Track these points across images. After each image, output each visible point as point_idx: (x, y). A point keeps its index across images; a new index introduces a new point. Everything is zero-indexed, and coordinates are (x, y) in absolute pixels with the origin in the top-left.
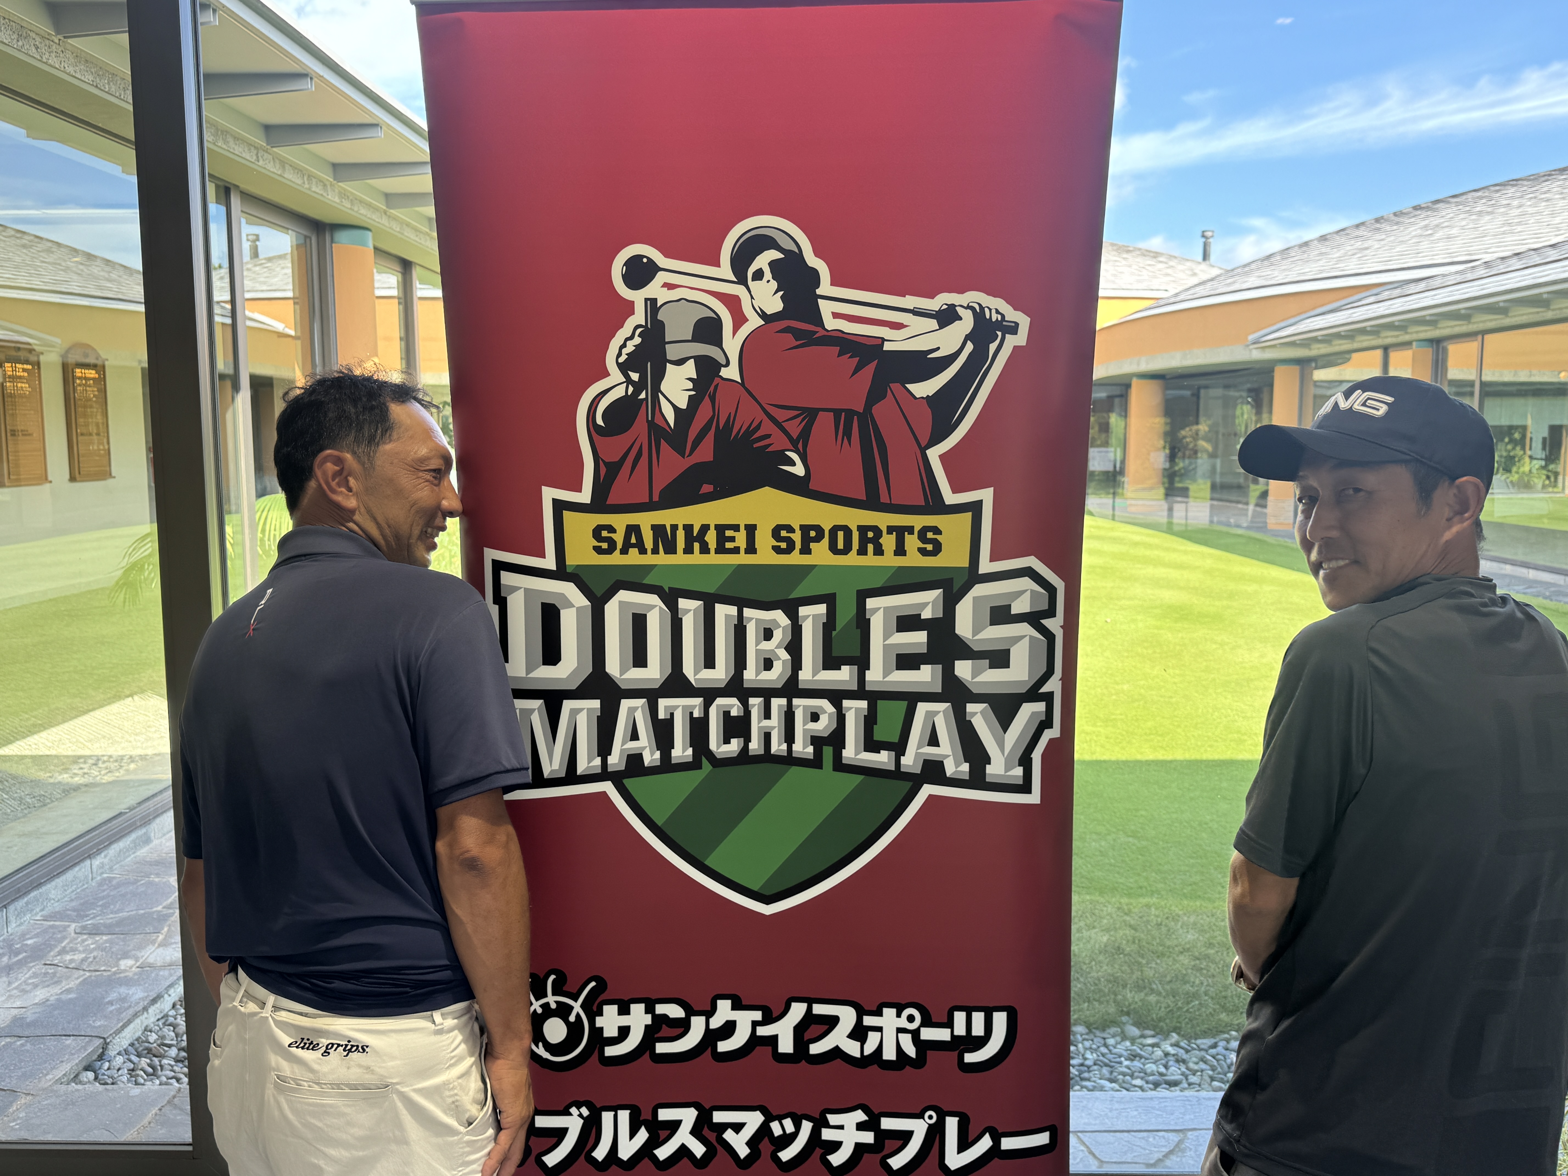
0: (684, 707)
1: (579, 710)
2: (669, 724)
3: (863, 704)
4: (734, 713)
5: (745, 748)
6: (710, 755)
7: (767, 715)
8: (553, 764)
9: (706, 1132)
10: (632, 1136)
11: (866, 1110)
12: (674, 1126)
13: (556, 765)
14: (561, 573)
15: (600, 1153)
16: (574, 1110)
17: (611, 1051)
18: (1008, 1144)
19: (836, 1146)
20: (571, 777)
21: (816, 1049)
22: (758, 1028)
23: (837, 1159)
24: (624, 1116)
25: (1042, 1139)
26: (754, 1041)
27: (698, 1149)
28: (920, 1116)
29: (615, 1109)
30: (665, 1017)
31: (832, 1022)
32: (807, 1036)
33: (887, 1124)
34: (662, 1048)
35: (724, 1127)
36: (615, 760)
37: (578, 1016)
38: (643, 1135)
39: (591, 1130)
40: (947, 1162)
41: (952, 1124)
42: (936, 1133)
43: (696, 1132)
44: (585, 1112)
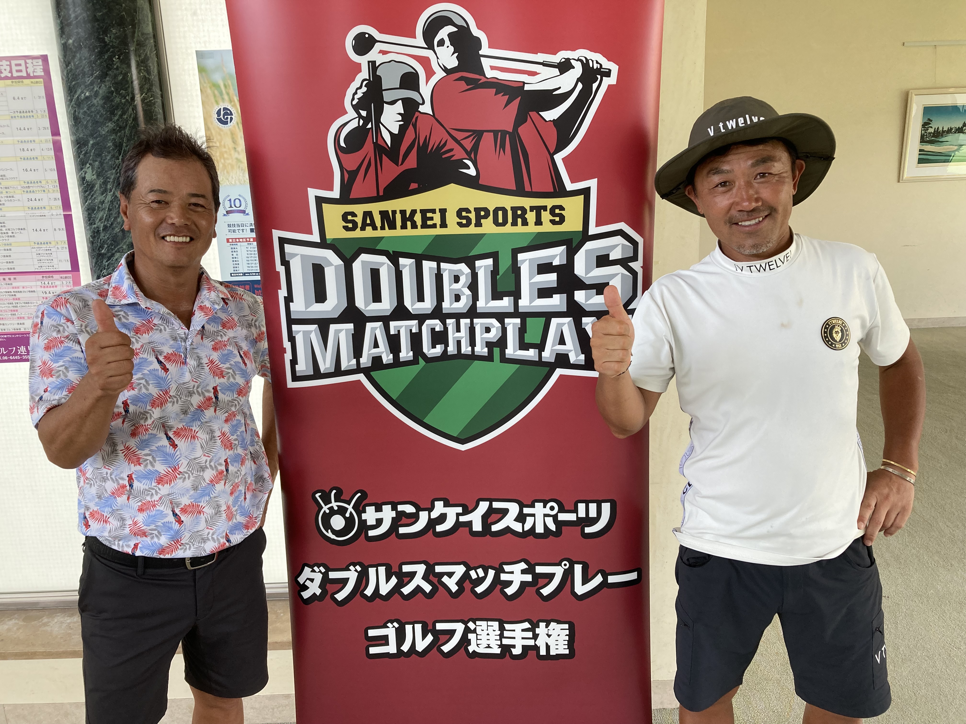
0: (406, 327)
1: (341, 330)
2: (397, 336)
3: (518, 321)
4: (437, 329)
5: (445, 351)
6: (424, 356)
7: (458, 330)
8: (326, 365)
9: (431, 577)
10: (387, 581)
11: (527, 562)
12: (412, 575)
13: (328, 365)
14: (323, 244)
15: (369, 592)
16: (351, 568)
17: (371, 533)
18: (612, 579)
19: (509, 583)
20: (338, 372)
21: (495, 528)
22: (460, 517)
23: (510, 591)
24: (382, 570)
25: (633, 576)
26: (458, 525)
27: (427, 588)
28: (559, 564)
29: (376, 566)
30: (403, 512)
31: (505, 512)
32: (490, 521)
33: (539, 569)
34: (402, 530)
35: (442, 574)
36: (365, 361)
37: (351, 513)
38: (394, 581)
39: (363, 578)
40: (576, 590)
41: (578, 569)
42: (569, 574)
43: (425, 578)
44: (358, 568)
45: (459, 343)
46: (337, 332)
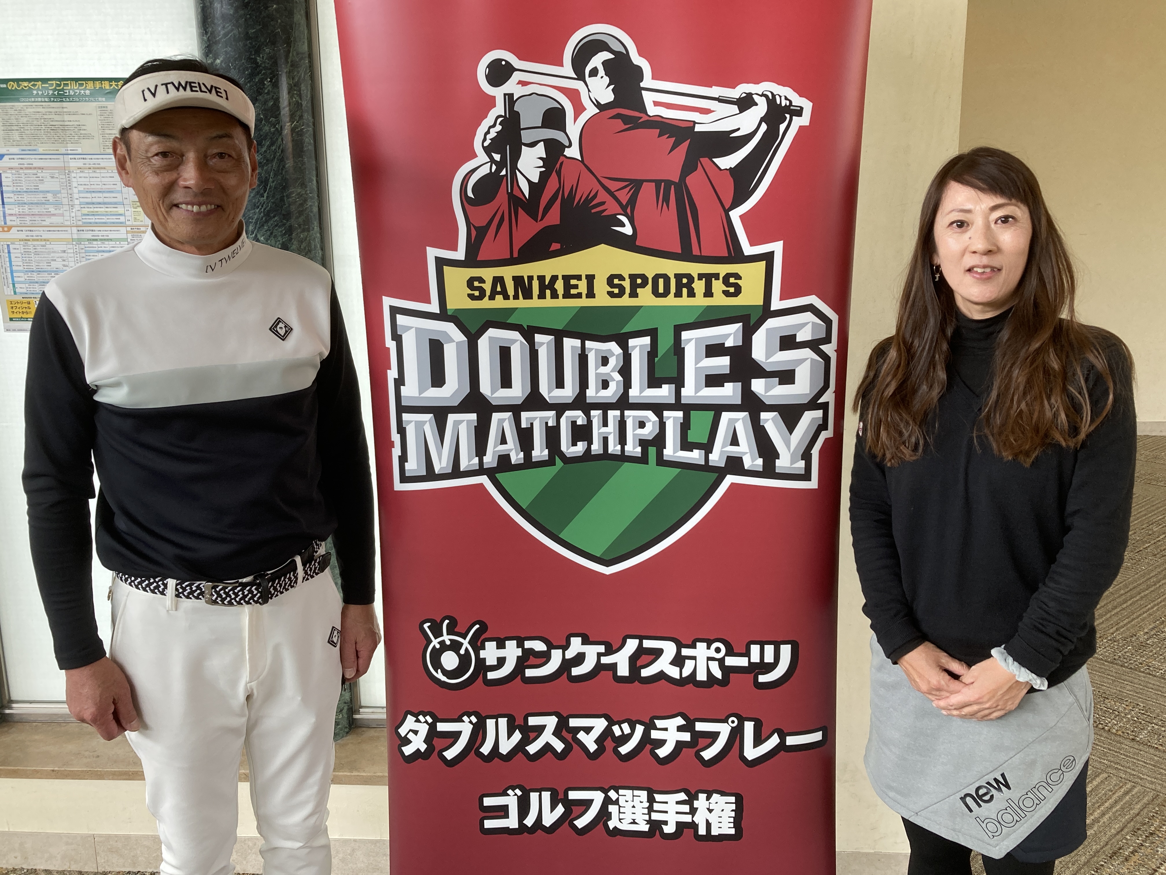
0: (541, 418)
1: (461, 422)
2: (530, 430)
3: (680, 414)
4: (579, 422)
5: (589, 449)
6: (562, 456)
7: (605, 424)
8: (442, 463)
9: (564, 733)
10: (509, 736)
11: (684, 717)
12: (540, 729)
13: (444, 464)
14: (443, 315)
15: (486, 749)
16: (465, 718)
17: (491, 675)
18: (791, 741)
19: (661, 743)
20: (456, 472)
21: (645, 673)
22: (602, 658)
23: (663, 752)
24: (503, 722)
25: (817, 736)
26: (599, 667)
27: (559, 746)
28: (725, 721)
29: (496, 717)
30: (531, 650)
31: (658, 653)
32: (639, 663)
33: (700, 726)
34: (530, 673)
35: (578, 729)
36: (490, 460)
37: (467, 650)
38: (517, 736)
39: (478, 731)
40: (746, 754)
41: (749, 727)
42: (737, 734)
43: (557, 733)
44: (474, 719)
45: (605, 440)
46: (457, 423)
